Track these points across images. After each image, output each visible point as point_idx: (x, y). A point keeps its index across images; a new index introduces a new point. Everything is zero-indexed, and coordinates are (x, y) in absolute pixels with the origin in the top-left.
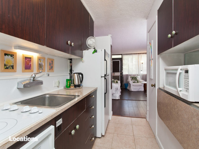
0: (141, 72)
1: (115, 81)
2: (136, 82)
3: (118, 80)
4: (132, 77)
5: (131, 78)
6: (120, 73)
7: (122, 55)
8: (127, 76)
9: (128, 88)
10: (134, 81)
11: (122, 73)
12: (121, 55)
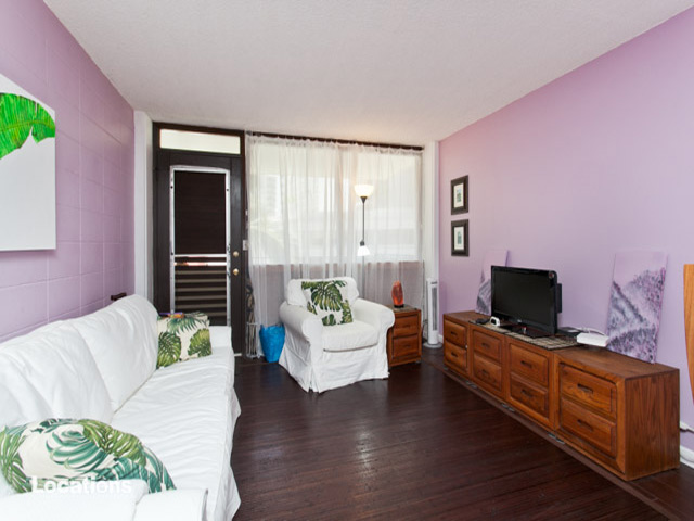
0: (363, 252)
1: (186, 336)
2: (338, 316)
3: (217, 320)
4: (313, 286)
5: (308, 290)
6: (227, 255)
7: (240, 133)
8: (276, 274)
9: (286, 359)
10: (329, 312)
11: (241, 261)
12: (237, 140)
